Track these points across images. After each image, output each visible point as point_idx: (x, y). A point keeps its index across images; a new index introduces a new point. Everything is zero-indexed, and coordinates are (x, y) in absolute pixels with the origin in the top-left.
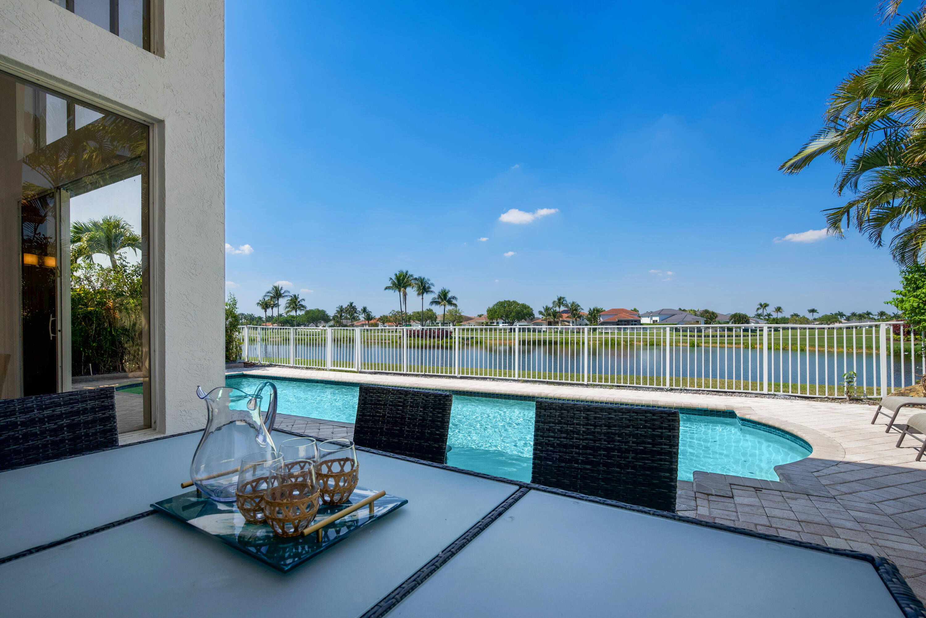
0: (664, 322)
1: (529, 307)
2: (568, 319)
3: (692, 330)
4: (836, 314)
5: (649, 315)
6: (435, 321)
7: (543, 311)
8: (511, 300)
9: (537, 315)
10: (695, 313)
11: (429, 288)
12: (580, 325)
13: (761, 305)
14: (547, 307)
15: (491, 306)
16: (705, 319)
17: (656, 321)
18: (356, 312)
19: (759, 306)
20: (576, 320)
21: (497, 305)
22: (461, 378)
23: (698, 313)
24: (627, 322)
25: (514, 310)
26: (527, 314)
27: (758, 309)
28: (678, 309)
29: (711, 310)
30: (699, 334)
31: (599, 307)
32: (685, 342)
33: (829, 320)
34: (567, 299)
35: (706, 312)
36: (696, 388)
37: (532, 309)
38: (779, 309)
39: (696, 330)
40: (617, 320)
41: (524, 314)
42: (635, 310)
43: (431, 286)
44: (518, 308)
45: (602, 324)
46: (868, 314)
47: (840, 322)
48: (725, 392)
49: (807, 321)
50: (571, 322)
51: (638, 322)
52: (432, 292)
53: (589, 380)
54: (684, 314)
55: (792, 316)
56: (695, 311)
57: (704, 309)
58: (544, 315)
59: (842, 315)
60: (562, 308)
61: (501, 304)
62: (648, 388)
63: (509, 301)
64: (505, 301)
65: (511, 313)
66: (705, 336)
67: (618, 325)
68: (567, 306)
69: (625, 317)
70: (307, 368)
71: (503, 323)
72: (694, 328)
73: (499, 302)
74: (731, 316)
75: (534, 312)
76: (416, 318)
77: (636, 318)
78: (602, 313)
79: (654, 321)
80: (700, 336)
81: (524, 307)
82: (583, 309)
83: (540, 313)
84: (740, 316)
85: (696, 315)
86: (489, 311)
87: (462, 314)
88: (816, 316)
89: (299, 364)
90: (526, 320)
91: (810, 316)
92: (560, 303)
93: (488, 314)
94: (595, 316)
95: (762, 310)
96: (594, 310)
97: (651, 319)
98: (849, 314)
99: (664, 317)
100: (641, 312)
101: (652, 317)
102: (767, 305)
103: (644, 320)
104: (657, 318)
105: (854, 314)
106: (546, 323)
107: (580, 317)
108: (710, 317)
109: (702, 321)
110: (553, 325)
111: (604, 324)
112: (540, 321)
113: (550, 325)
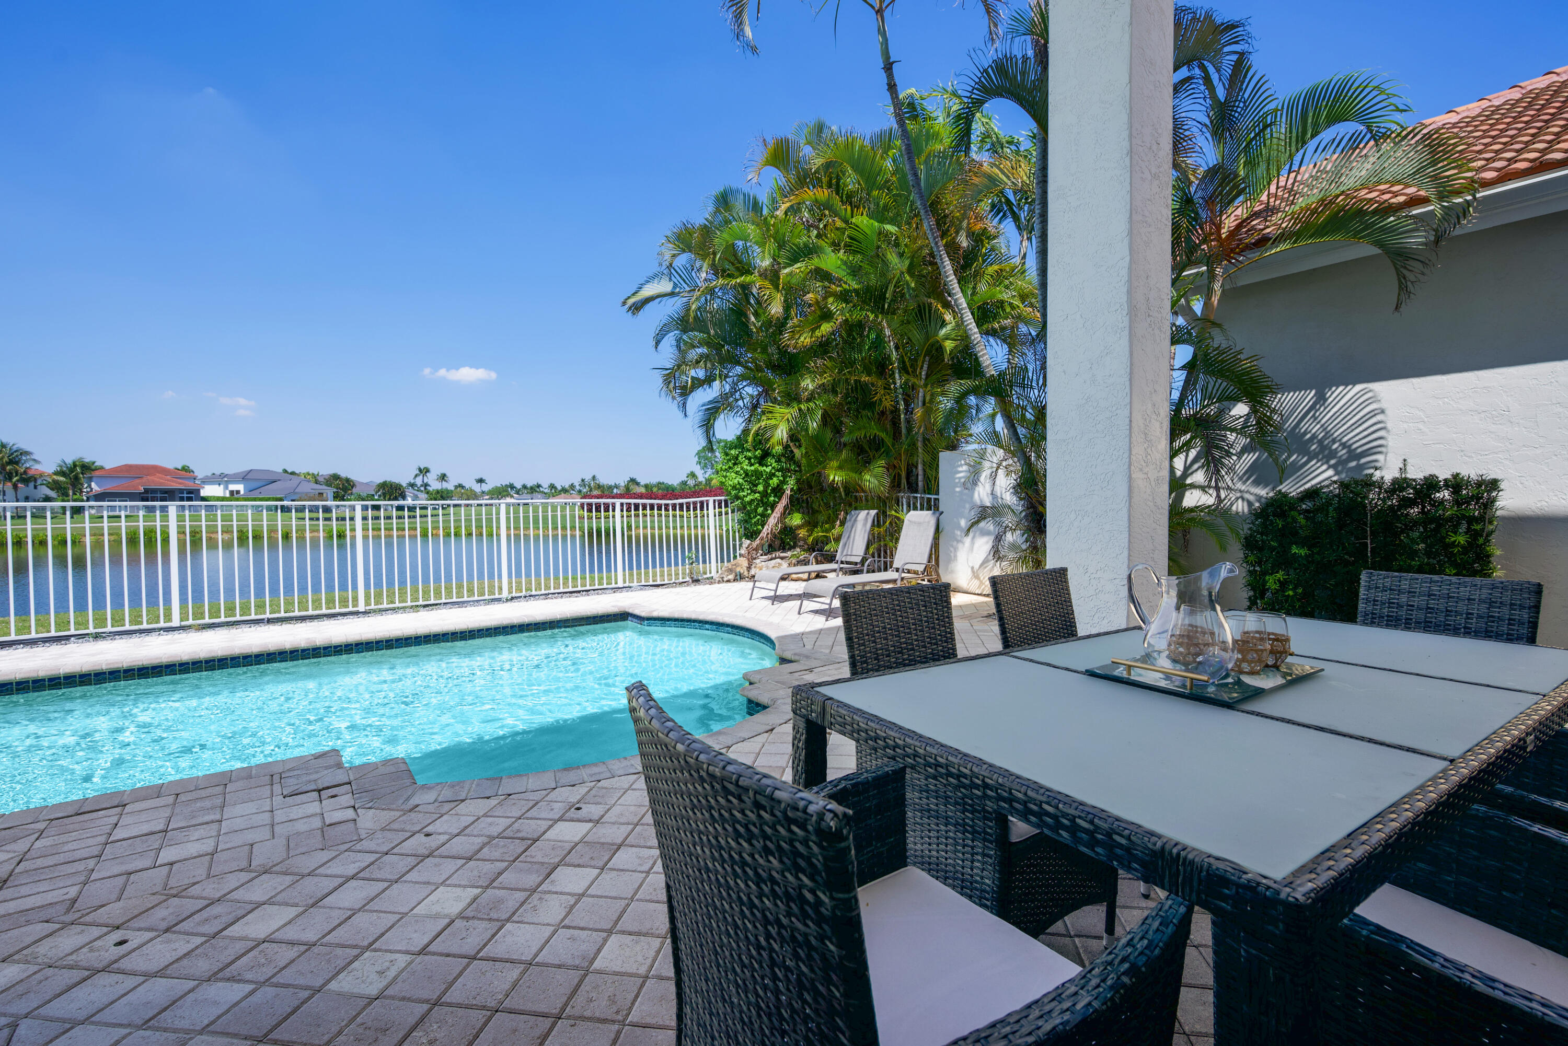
0: (255, 494)
3: (313, 509)
4: (506, 486)
5: (220, 479)
10: (316, 479)
12: (27, 499)
13: (420, 470)
16: (335, 490)
17: (238, 492)
19: (417, 472)
20: (15, 487)
23: (321, 479)
24: (169, 495)
27: (416, 476)
28: (280, 471)
29: (343, 475)
30: (327, 515)
31: (87, 459)
32: (314, 530)
33: (500, 493)
35: (336, 477)
36: (543, 592)
38: (443, 477)
39: (321, 510)
40: (142, 489)
42: (186, 469)
45: (100, 497)
46: (539, 486)
47: (512, 497)
48: (579, 592)
49: (475, 496)
51: (193, 494)
53: (367, 603)
54: (295, 480)
55: (456, 487)
56: (314, 476)
57: (332, 472)
59: (512, 486)
62: (478, 601)
66: (337, 519)
67: (143, 500)
69: (161, 484)
72: (317, 507)
74: (378, 485)
77: (190, 485)
78: (97, 473)
79: (232, 492)
80: (329, 519)
84: (390, 487)
85: (317, 482)
88: (486, 487)
91: (477, 488)
94: (76, 478)
95: (421, 477)
96: (75, 466)
97: (226, 488)
98: (519, 486)
99: (254, 485)
100: (200, 473)
101: (227, 484)
102: (428, 471)
103: (207, 491)
104: (240, 487)
105: (525, 487)
107: (29, 480)
108: (342, 486)
109: (329, 492)
111: (105, 498)
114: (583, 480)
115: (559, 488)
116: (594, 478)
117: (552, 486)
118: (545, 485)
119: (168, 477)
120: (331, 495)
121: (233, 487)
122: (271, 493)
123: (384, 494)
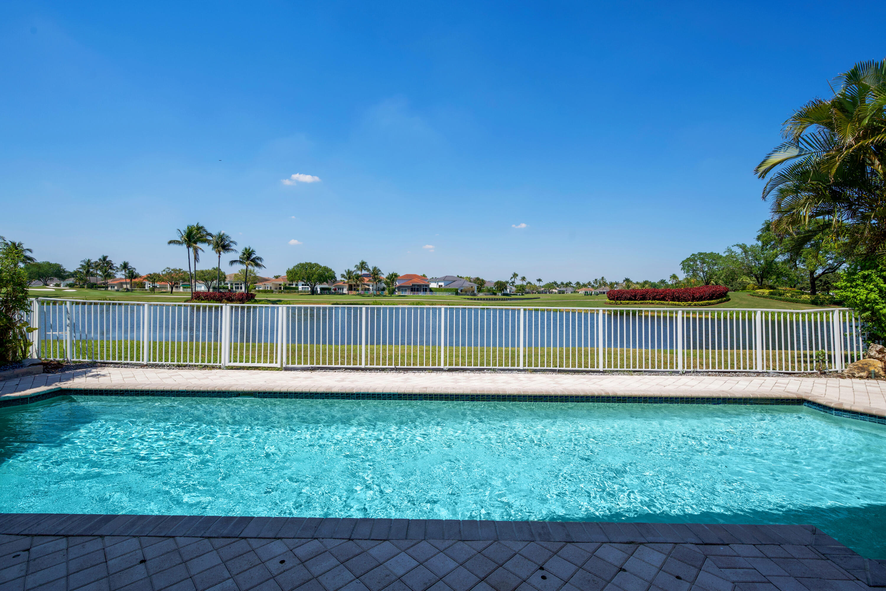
1: (331, 270)
2: (369, 283)
5: (436, 280)
6: (224, 281)
7: (345, 274)
8: (313, 262)
9: (339, 278)
11: (228, 245)
12: (378, 288)
14: (348, 270)
15: (291, 267)
17: (442, 286)
18: (111, 268)
19: (512, 276)
20: (376, 284)
21: (297, 266)
22: (450, 370)
23: (472, 280)
25: (316, 273)
26: (329, 277)
27: (511, 278)
28: (456, 276)
29: (481, 278)
31: (396, 272)
34: (368, 264)
35: (478, 279)
37: (334, 272)
38: (523, 279)
40: (411, 285)
41: (326, 277)
43: (231, 244)
44: (320, 271)
46: (570, 283)
50: (371, 285)
51: (427, 287)
52: (232, 250)
54: (463, 280)
56: (470, 278)
57: (476, 277)
58: (346, 279)
59: (555, 283)
60: (364, 272)
61: (303, 266)
63: (311, 263)
64: (307, 264)
65: (313, 276)
68: (368, 270)
69: (418, 282)
71: (303, 285)
73: (300, 264)
75: (336, 275)
76: (200, 277)
77: (426, 283)
78: (398, 278)
81: (326, 269)
82: (383, 274)
83: (343, 276)
84: (501, 283)
85: (470, 281)
86: (289, 272)
87: (258, 275)
88: (542, 284)
90: (327, 282)
92: (362, 267)
93: (288, 276)
94: (392, 280)
95: (513, 278)
96: (392, 275)
97: (438, 284)
98: (559, 283)
99: (448, 282)
100: (429, 277)
101: (438, 282)
102: (517, 275)
103: (433, 285)
104: (442, 284)
105: (562, 283)
106: (347, 285)
107: (380, 281)
108: (480, 283)
109: (475, 287)
110: (353, 288)
111: (400, 288)
112: (341, 284)
113: (351, 288)
114: (596, 280)
115: (581, 284)
116: (603, 278)
117: (578, 283)
118: (574, 282)
119: (419, 279)
120: (476, 288)
121: (440, 284)
122: (454, 286)
123: (498, 287)
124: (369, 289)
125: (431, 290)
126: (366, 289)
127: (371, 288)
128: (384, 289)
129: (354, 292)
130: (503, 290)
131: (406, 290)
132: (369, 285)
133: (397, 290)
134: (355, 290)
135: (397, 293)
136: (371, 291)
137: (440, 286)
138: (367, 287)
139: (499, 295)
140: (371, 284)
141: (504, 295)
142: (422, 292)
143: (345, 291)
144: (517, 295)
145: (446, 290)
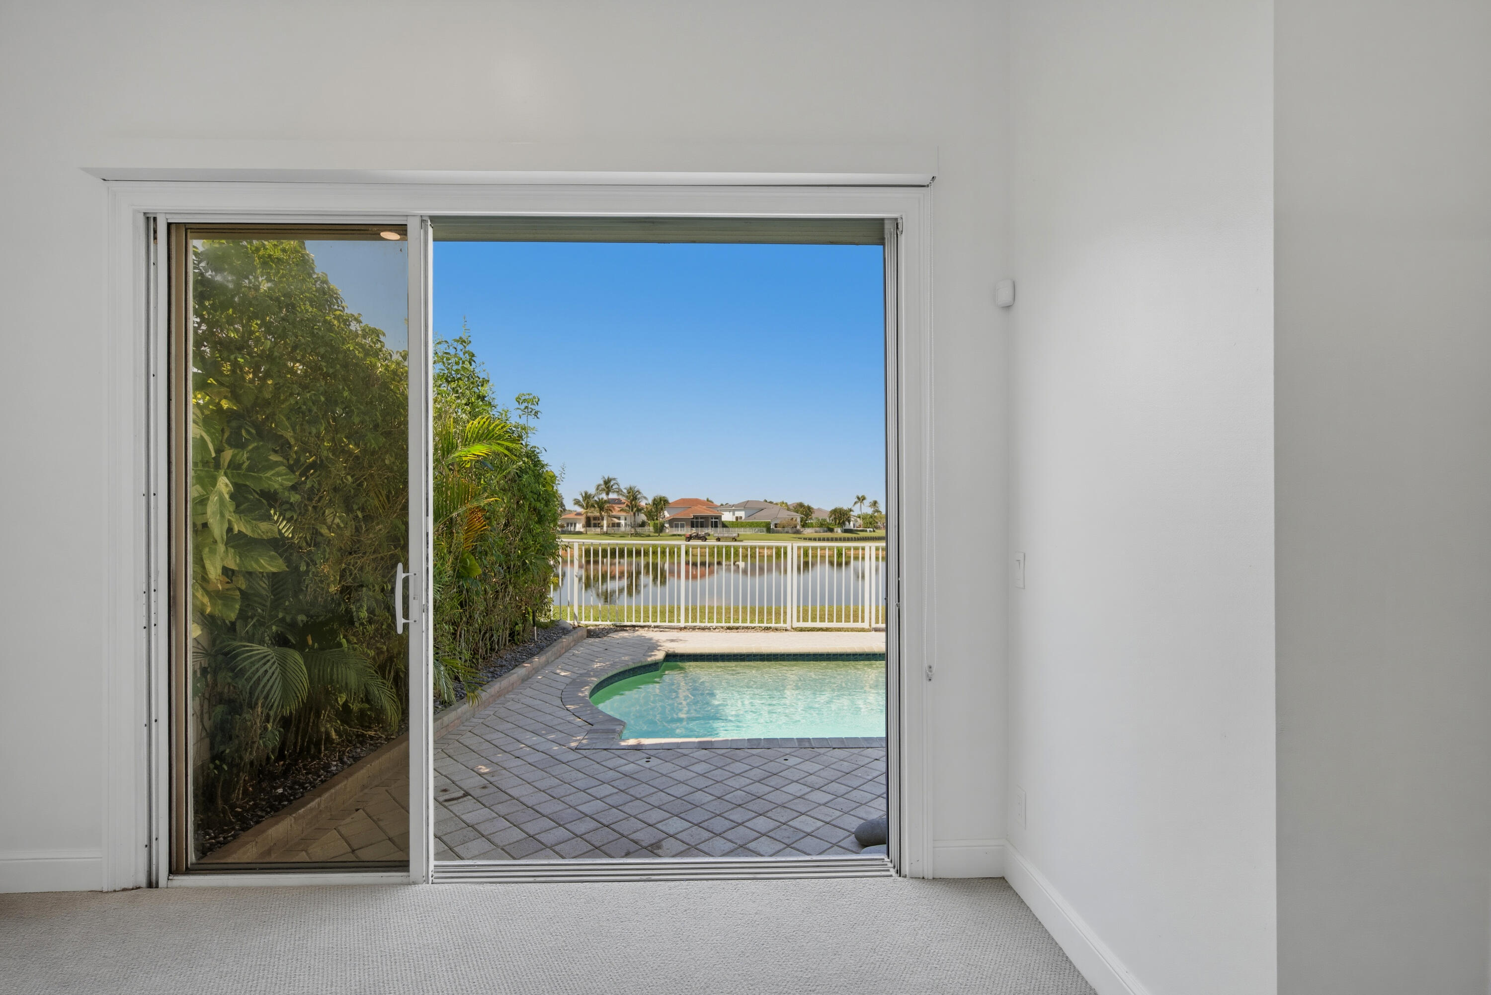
2: (620, 514)
5: (732, 508)
7: (581, 499)
9: (570, 506)
13: (858, 498)
14: (586, 493)
16: (801, 515)
17: (741, 518)
19: (856, 500)
20: (633, 515)
23: (791, 507)
24: (705, 519)
27: (856, 503)
28: (763, 500)
34: (619, 482)
35: (801, 505)
42: (715, 501)
50: (622, 518)
51: (715, 519)
54: (775, 508)
56: (786, 505)
57: (797, 502)
58: (582, 506)
60: (612, 496)
68: (619, 492)
70: (729, 628)
77: (716, 514)
82: (644, 498)
83: (577, 502)
84: (840, 512)
85: (788, 509)
89: (711, 619)
92: (607, 487)
95: (859, 504)
96: (658, 499)
97: (734, 514)
99: (751, 512)
100: (721, 504)
101: (734, 511)
102: (864, 499)
103: (727, 517)
104: (741, 514)
106: (583, 518)
107: (639, 510)
108: (806, 511)
109: (798, 518)
110: (593, 522)
111: (673, 522)
112: (572, 516)
113: (588, 523)
119: (704, 507)
120: (799, 520)
121: (738, 514)
122: (762, 518)
123: (835, 519)
124: (619, 525)
125: (724, 525)
126: (614, 525)
127: (623, 522)
128: (643, 524)
129: (593, 530)
130: (844, 523)
131: (682, 526)
132: (619, 518)
133: (667, 525)
134: (595, 526)
135: (667, 531)
136: (623, 529)
137: (737, 518)
138: (616, 521)
139: (838, 531)
140: (623, 514)
141: (846, 531)
142: (710, 528)
143: (579, 527)
144: (866, 531)
145: (751, 525)
